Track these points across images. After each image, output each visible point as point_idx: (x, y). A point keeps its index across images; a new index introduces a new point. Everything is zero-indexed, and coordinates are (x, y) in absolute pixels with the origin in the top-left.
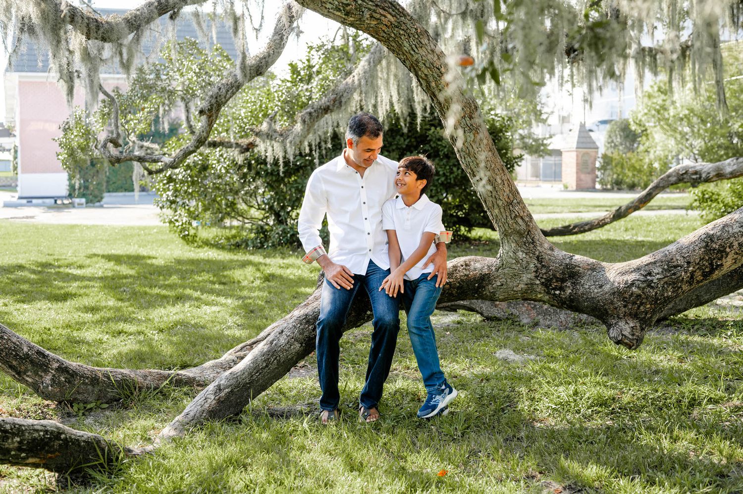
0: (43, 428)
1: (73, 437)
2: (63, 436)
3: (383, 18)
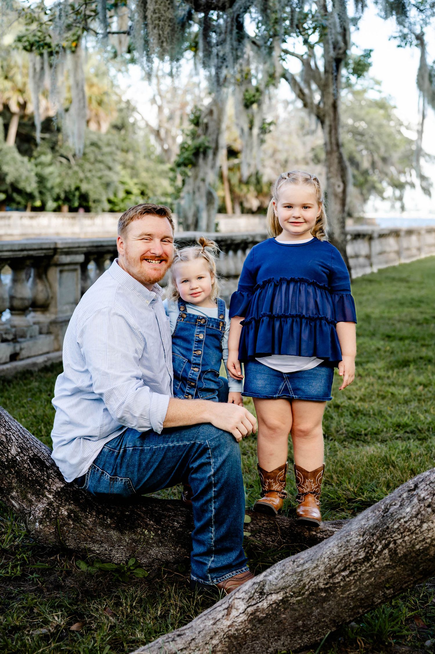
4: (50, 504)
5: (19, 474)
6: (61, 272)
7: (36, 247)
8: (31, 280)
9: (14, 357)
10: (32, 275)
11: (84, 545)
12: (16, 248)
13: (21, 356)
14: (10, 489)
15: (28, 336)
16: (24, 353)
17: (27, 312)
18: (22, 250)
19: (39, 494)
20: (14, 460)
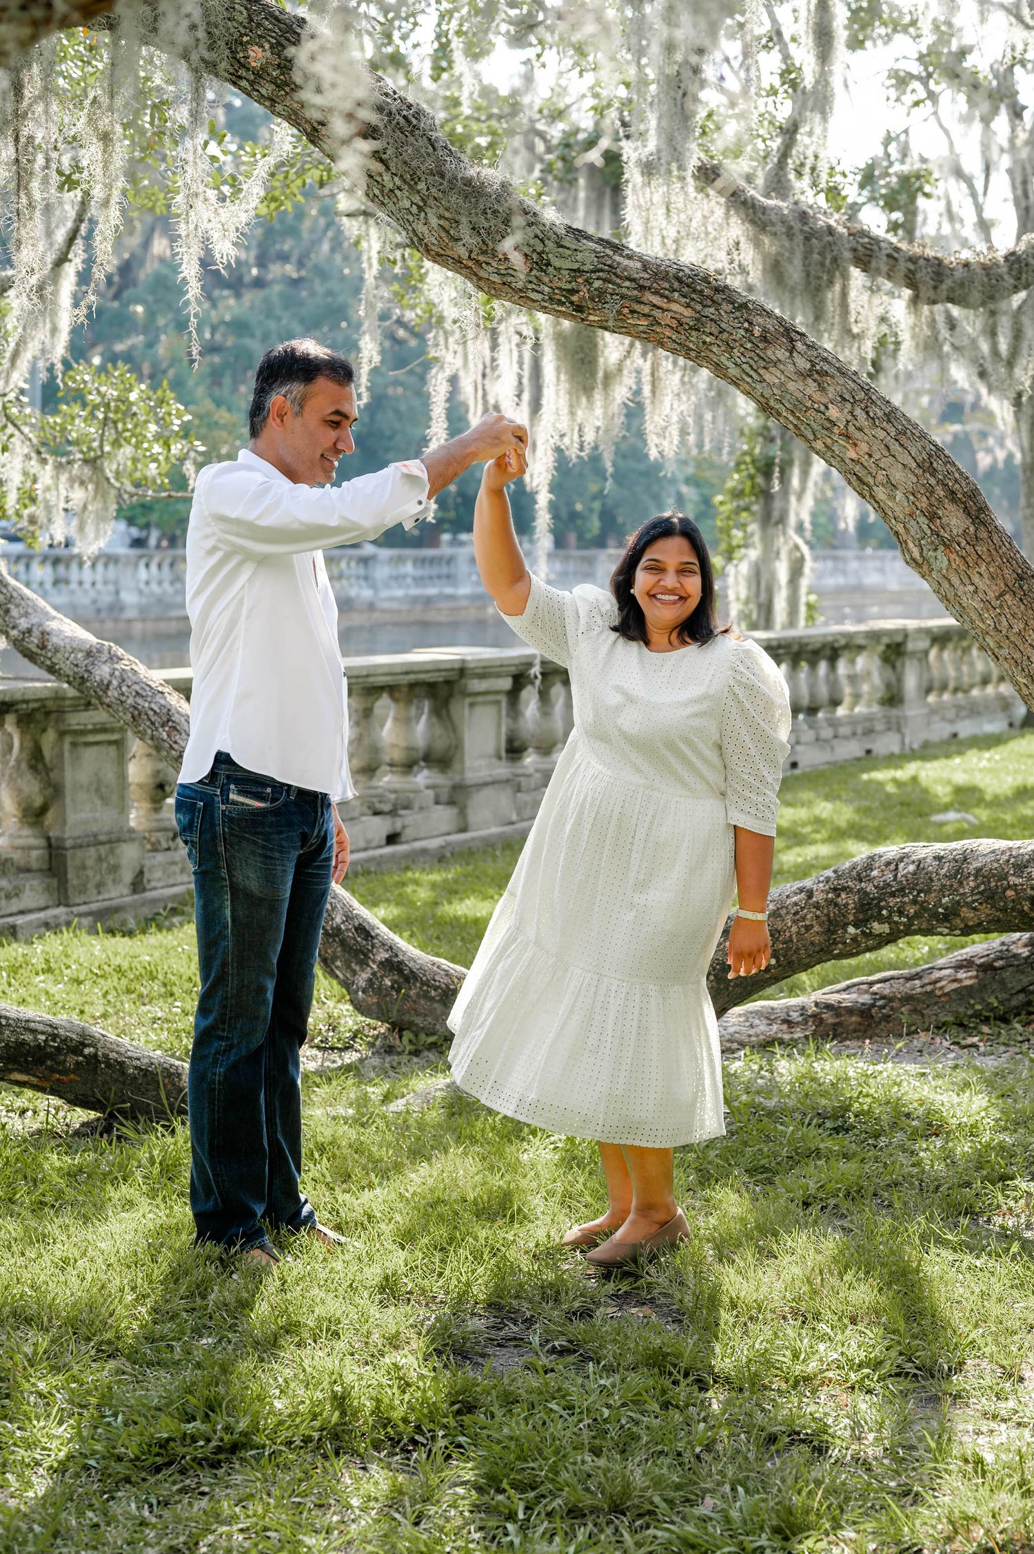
0: (49, 1030)
1: (113, 1055)
2: (87, 1051)
3: (657, 313)
4: (374, 974)
5: (343, 943)
6: (472, 705)
7: (430, 667)
8: (424, 718)
9: (392, 839)
10: (426, 710)
11: (406, 1018)
12: (398, 670)
13: (403, 838)
14: (334, 958)
15: (416, 807)
16: (408, 834)
17: (415, 768)
18: (407, 673)
19: (364, 964)
20: (338, 928)
